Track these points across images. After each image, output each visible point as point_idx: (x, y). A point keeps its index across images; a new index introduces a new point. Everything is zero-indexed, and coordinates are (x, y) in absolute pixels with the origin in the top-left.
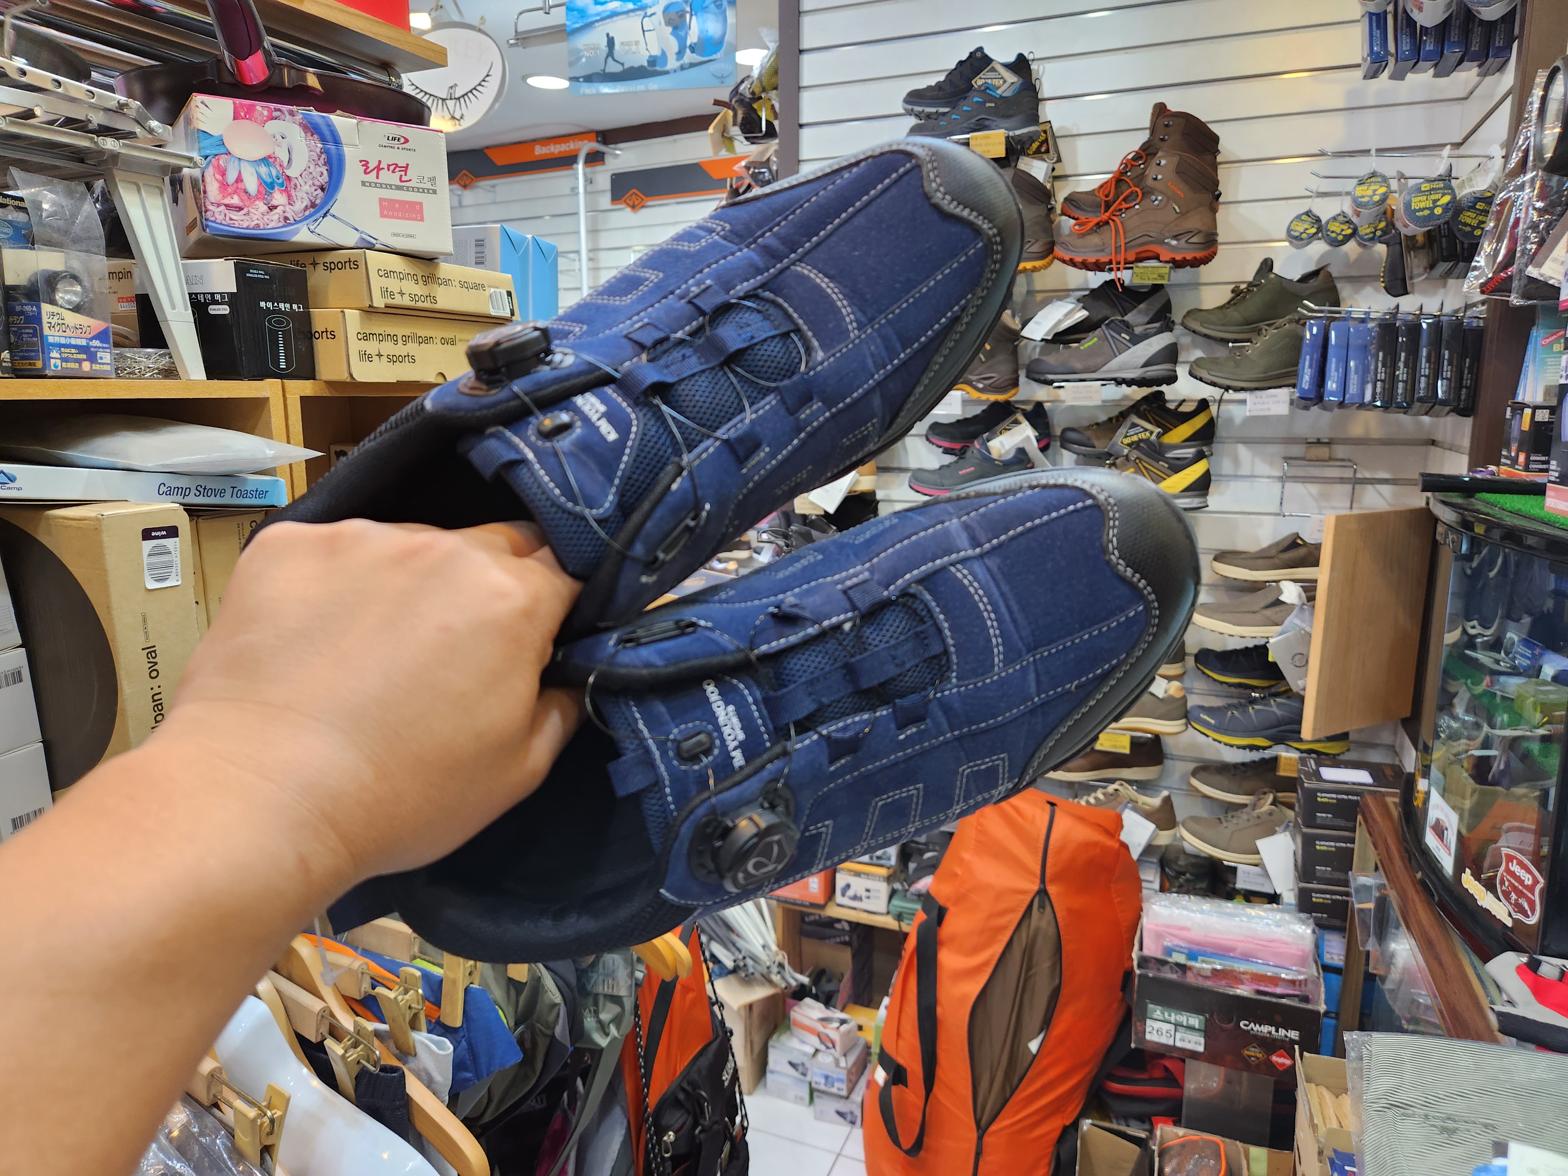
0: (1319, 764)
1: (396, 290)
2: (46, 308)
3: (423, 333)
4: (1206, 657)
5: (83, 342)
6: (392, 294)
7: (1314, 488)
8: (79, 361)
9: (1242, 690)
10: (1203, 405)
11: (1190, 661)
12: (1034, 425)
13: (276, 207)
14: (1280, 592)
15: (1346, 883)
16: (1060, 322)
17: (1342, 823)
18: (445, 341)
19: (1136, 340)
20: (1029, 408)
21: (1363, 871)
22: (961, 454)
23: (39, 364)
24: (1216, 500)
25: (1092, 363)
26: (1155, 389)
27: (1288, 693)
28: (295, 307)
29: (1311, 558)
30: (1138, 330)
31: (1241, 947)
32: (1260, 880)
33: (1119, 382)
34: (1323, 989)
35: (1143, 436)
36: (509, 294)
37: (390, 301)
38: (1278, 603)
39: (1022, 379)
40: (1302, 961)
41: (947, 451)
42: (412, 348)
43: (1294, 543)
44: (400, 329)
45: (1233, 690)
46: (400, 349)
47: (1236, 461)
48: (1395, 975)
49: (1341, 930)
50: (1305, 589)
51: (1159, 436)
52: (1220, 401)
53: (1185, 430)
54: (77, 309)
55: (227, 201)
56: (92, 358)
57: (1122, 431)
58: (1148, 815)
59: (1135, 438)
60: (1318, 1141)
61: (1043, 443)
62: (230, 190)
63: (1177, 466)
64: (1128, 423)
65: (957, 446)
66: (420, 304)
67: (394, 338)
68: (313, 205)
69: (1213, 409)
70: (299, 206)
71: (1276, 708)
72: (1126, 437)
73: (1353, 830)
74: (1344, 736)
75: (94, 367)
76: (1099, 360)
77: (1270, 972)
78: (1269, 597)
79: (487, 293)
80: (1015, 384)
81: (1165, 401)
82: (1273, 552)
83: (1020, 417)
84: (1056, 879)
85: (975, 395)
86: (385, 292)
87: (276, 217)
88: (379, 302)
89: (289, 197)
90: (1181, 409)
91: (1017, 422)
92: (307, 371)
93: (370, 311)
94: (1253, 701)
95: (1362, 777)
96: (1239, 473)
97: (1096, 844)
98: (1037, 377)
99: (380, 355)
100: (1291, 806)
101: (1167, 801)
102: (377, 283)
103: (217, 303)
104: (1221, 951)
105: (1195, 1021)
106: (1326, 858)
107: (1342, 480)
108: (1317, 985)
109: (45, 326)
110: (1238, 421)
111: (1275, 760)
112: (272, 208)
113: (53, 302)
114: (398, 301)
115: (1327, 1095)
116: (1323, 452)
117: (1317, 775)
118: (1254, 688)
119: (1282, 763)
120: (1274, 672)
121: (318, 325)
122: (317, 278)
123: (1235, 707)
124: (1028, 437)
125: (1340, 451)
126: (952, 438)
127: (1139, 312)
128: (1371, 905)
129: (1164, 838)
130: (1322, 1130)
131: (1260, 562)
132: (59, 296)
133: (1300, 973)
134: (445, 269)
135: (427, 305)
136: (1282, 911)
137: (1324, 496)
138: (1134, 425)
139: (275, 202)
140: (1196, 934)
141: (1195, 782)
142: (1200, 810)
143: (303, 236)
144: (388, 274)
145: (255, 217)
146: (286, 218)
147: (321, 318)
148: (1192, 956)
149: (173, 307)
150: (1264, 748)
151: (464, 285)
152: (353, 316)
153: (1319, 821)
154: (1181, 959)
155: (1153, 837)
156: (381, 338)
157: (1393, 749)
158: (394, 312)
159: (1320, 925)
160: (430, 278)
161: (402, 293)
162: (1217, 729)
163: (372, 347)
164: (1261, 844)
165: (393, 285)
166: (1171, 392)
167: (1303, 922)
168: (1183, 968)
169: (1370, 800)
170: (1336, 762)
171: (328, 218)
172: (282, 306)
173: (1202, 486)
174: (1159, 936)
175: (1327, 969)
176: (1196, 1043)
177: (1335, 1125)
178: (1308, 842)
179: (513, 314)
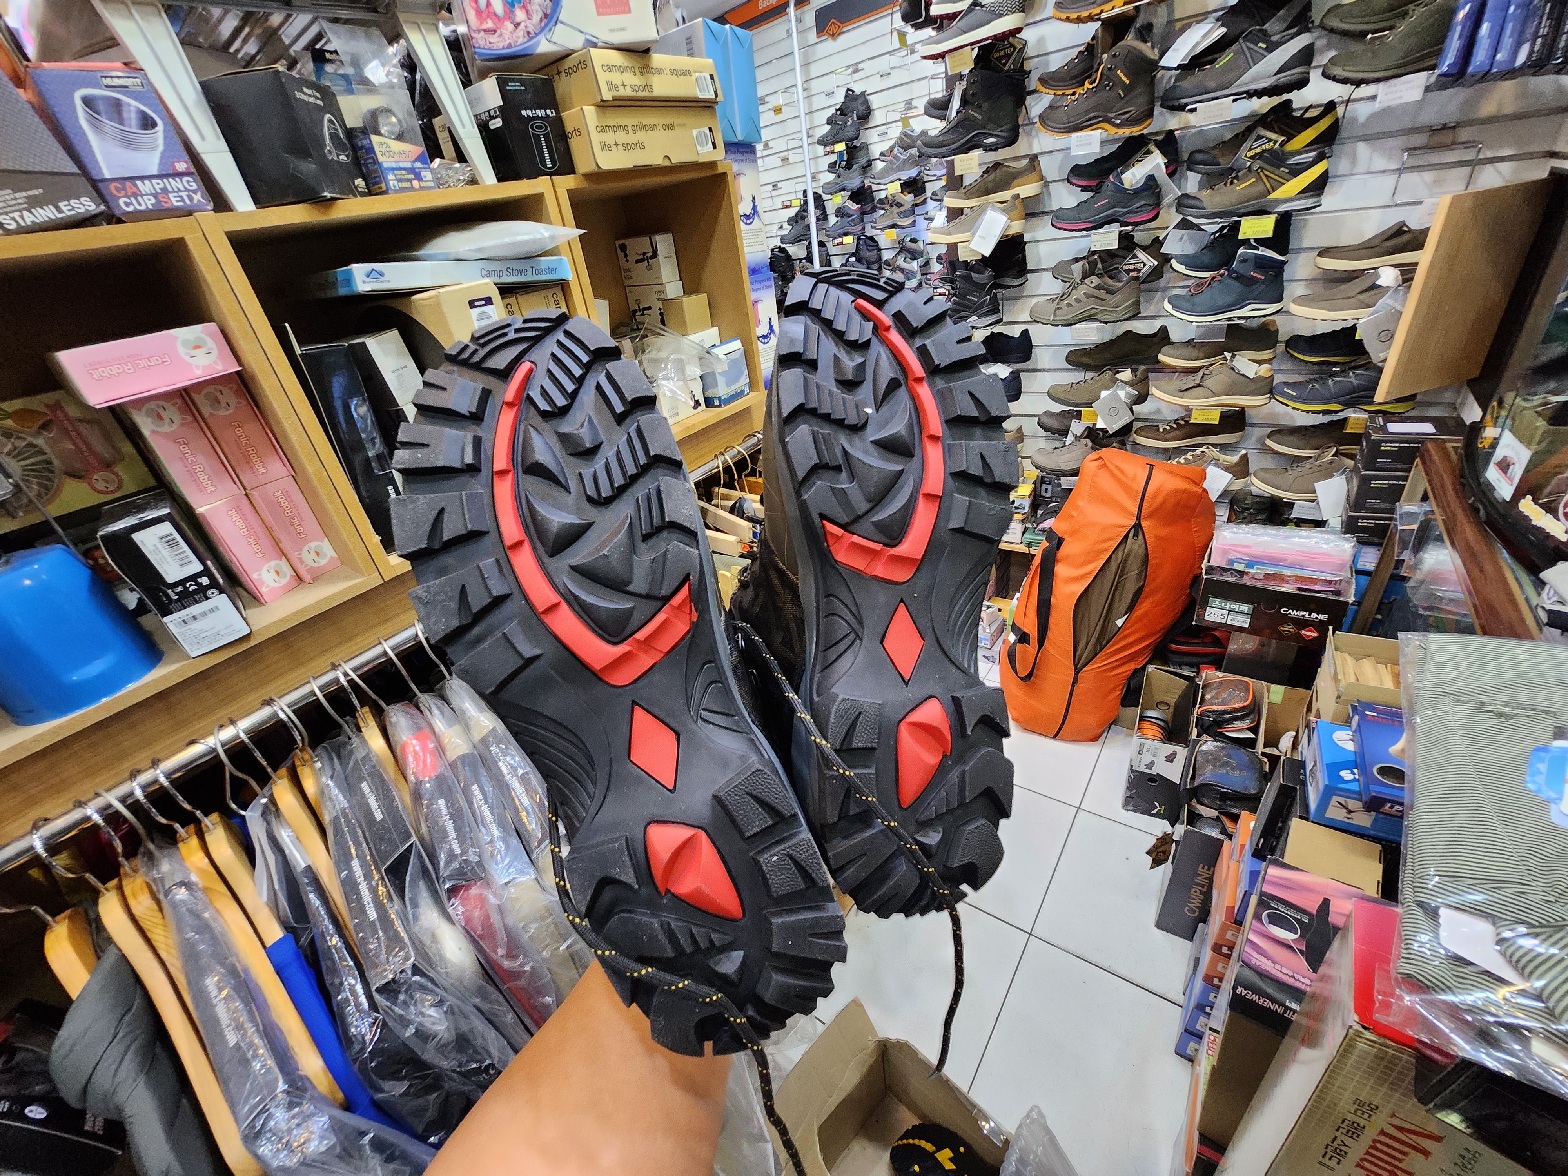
0: (1387, 421)
1: (619, 83)
2: (375, 139)
3: (648, 121)
4: (1297, 343)
5: (408, 165)
6: (616, 87)
7: (1428, 176)
8: (410, 180)
9: (1324, 367)
10: (1331, 106)
11: (1281, 347)
12: (1164, 153)
13: (519, 24)
14: (1378, 277)
15: (1392, 511)
16: (1198, 44)
17: (1399, 466)
18: (665, 127)
19: (1272, 47)
20: (1160, 138)
21: (1409, 501)
22: (1096, 190)
23: (383, 186)
24: (1330, 199)
25: (1225, 79)
26: (1285, 97)
27: (1369, 365)
28: (549, 112)
29: (1417, 241)
30: (1275, 38)
31: (1291, 559)
32: (1313, 511)
33: (1250, 94)
34: (1354, 586)
35: (1267, 147)
36: (712, 77)
37: (616, 94)
38: (1374, 287)
39: (1158, 110)
40: (1341, 567)
41: (1084, 189)
42: (640, 136)
43: (1399, 230)
44: (629, 119)
45: (1316, 367)
46: (632, 138)
47: (1354, 161)
48: (1418, 576)
49: (1378, 545)
50: (1403, 273)
51: (1283, 144)
52: (1348, 101)
53: (1309, 134)
54: (400, 137)
55: (485, 26)
56: (418, 177)
57: (1248, 144)
58: (1227, 469)
59: (1259, 150)
60: (1338, 690)
61: (1171, 169)
62: (484, 15)
63: (1296, 171)
64: (1254, 136)
65: (1094, 183)
66: (640, 94)
67: (625, 129)
68: (546, 16)
69: (1340, 110)
70: (536, 18)
71: (1353, 379)
72: (1250, 150)
73: (1409, 470)
74: (1413, 397)
75: (423, 184)
76: (1233, 75)
77: (1315, 575)
78: (1366, 283)
79: (694, 78)
80: (1150, 114)
81: (1293, 110)
82: (1377, 242)
83: (1152, 147)
84: (1150, 515)
85: (1113, 130)
86: (611, 86)
87: (521, 34)
88: (607, 95)
89: (527, 11)
90: (1308, 115)
91: (1149, 152)
92: (566, 166)
93: (603, 106)
94: (1335, 374)
95: (1428, 428)
96: (1355, 171)
97: (1184, 491)
98: (1171, 103)
99: (616, 145)
100: (1352, 457)
101: (1244, 458)
102: (603, 78)
103: (492, 118)
104: (1274, 561)
105: (1245, 608)
106: (1377, 493)
107: (1460, 164)
108: (1349, 583)
109: (378, 154)
110: (1362, 119)
111: (1345, 420)
112: (517, 25)
113: (378, 133)
114: (622, 92)
115: (1349, 660)
116: (1446, 137)
117: (1384, 429)
118: (1335, 364)
119: (1351, 421)
120: (1358, 348)
121: (569, 128)
122: (563, 86)
123: (1316, 381)
124: (1158, 165)
125: (1464, 134)
126: (1090, 177)
127: (1277, 20)
128: (1415, 527)
129: (1238, 485)
130: (1343, 684)
131: (1363, 251)
132: (383, 130)
133: (1337, 575)
134: (657, 59)
135: (645, 94)
136: (1327, 532)
137: (1436, 182)
138: (1260, 137)
139: (518, 20)
140: (1256, 551)
141: (1269, 442)
142: (1268, 462)
143: (544, 47)
144: (610, 68)
145: (506, 37)
146: (529, 33)
147: (569, 118)
148: (1250, 565)
149: (464, 127)
150: (1336, 412)
151: (674, 72)
152: (590, 111)
153: (1378, 465)
154: (1241, 567)
155: (1229, 484)
156: (616, 129)
157: (1453, 406)
158: (621, 103)
159: (1361, 542)
160: (645, 69)
161: (624, 85)
162: (1295, 399)
163: (609, 137)
164: (1318, 486)
165: (616, 78)
166: (1300, 99)
167: (1347, 540)
168: (1242, 574)
169: (1430, 446)
170: (1403, 419)
171: (559, 25)
172: (540, 113)
173: (1318, 187)
174: (1225, 552)
175: (1359, 572)
176: (1244, 622)
177: (1352, 679)
178: (1365, 481)
179: (716, 95)
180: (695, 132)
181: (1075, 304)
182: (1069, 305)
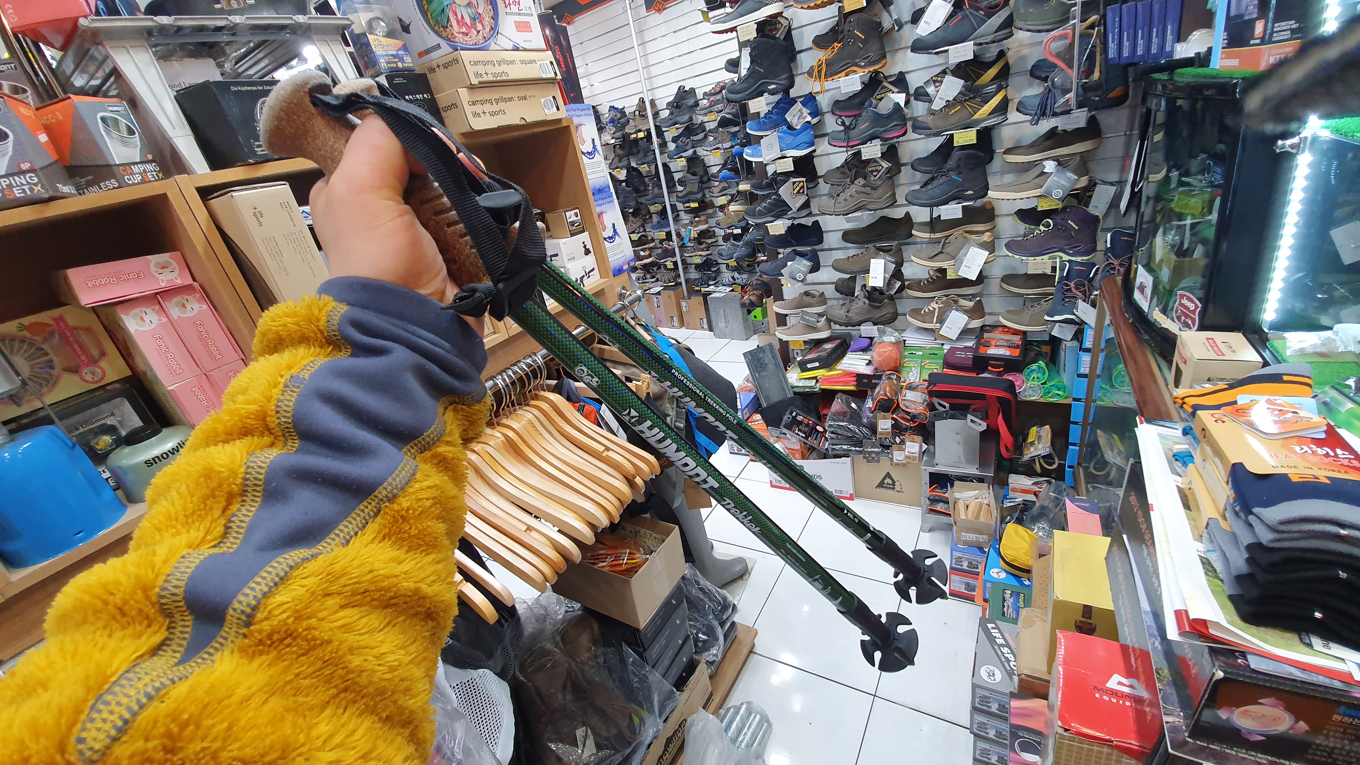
1: (483, 73)
3: (507, 95)
6: (481, 75)
10: (1001, 54)
14: (1044, 166)
18: (520, 98)
20: (894, 79)
24: (1012, 116)
28: (425, 96)
36: (552, 64)
37: (481, 79)
38: (1043, 173)
42: (502, 105)
44: (492, 95)
46: (495, 108)
53: (991, 73)
63: (986, 98)
65: (853, 113)
66: (499, 78)
67: (490, 101)
78: (1037, 171)
79: (538, 66)
82: (1039, 142)
83: (886, 84)
86: (477, 75)
88: (475, 81)
93: (472, 88)
99: (484, 113)
101: (980, 302)
102: (471, 70)
114: (485, 78)
126: (848, 109)
131: (1032, 149)
135: (504, 78)
141: (1004, 286)
144: (476, 63)
151: (523, 62)
152: (463, 92)
155: (969, 323)
156: (483, 102)
158: (485, 85)
160: (502, 62)
161: (487, 74)
163: (478, 108)
165: (481, 69)
172: (419, 97)
173: (1001, 109)
179: (556, 75)
180: (542, 100)
181: (849, 199)
182: (845, 200)
